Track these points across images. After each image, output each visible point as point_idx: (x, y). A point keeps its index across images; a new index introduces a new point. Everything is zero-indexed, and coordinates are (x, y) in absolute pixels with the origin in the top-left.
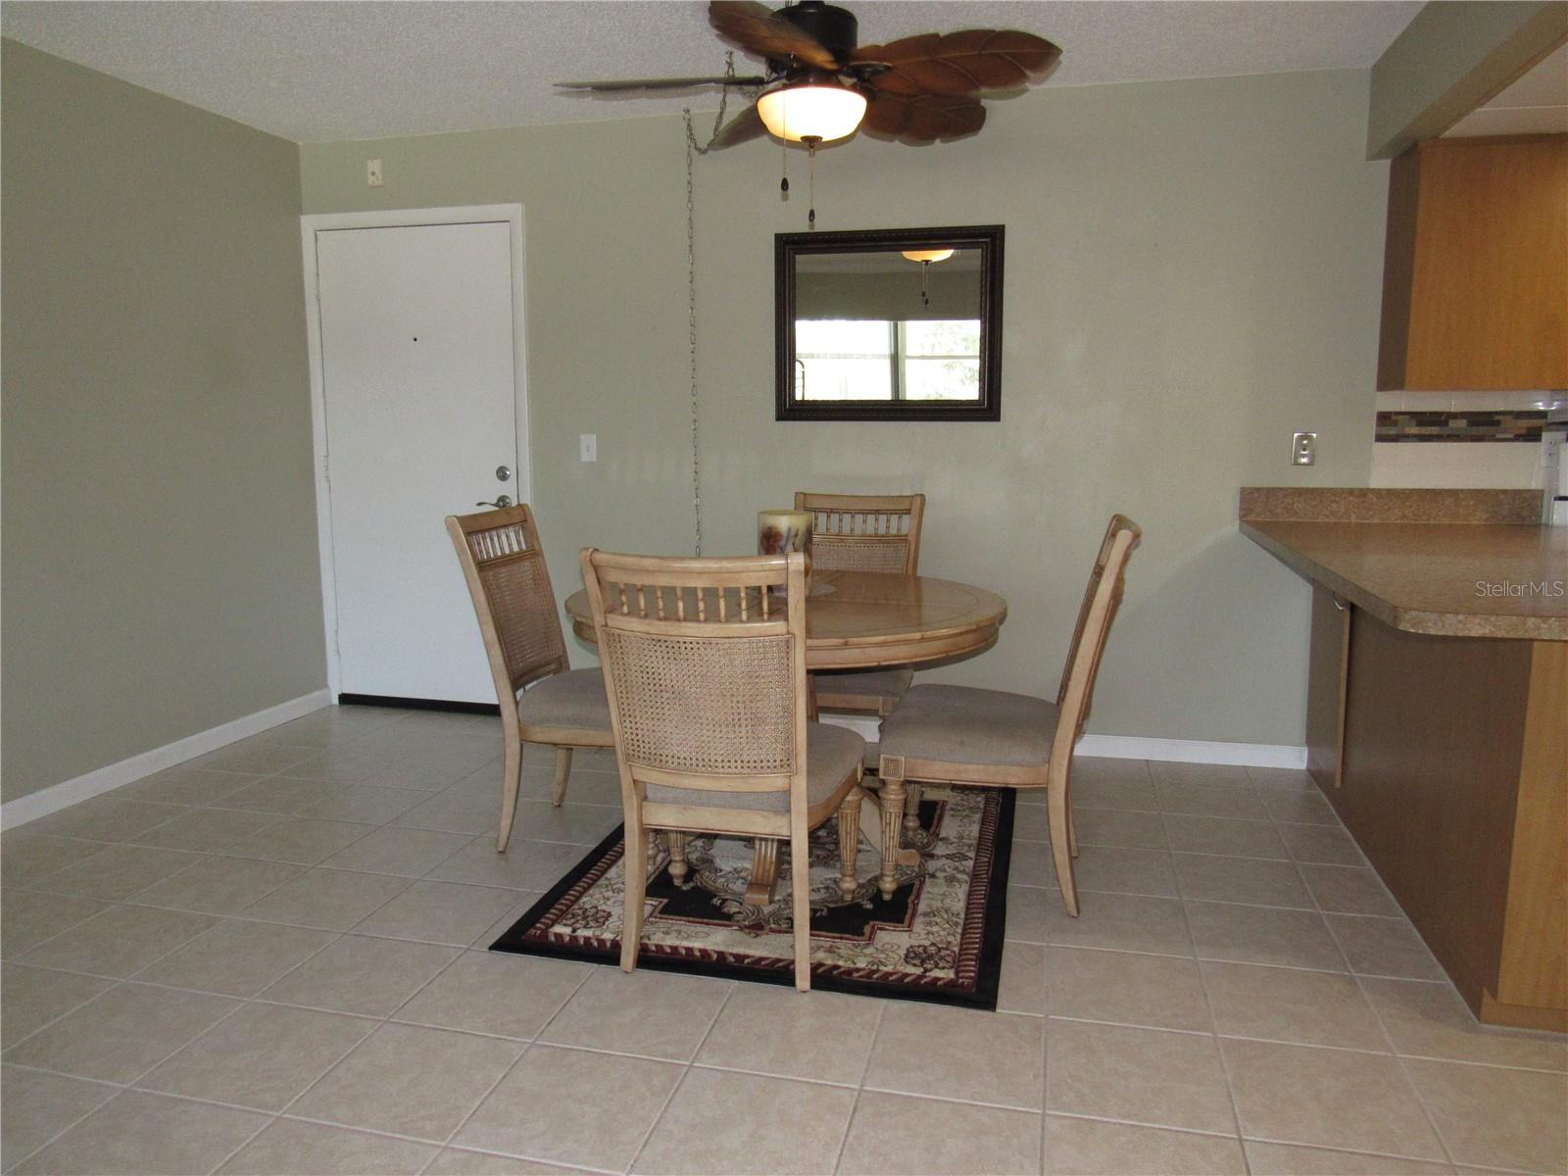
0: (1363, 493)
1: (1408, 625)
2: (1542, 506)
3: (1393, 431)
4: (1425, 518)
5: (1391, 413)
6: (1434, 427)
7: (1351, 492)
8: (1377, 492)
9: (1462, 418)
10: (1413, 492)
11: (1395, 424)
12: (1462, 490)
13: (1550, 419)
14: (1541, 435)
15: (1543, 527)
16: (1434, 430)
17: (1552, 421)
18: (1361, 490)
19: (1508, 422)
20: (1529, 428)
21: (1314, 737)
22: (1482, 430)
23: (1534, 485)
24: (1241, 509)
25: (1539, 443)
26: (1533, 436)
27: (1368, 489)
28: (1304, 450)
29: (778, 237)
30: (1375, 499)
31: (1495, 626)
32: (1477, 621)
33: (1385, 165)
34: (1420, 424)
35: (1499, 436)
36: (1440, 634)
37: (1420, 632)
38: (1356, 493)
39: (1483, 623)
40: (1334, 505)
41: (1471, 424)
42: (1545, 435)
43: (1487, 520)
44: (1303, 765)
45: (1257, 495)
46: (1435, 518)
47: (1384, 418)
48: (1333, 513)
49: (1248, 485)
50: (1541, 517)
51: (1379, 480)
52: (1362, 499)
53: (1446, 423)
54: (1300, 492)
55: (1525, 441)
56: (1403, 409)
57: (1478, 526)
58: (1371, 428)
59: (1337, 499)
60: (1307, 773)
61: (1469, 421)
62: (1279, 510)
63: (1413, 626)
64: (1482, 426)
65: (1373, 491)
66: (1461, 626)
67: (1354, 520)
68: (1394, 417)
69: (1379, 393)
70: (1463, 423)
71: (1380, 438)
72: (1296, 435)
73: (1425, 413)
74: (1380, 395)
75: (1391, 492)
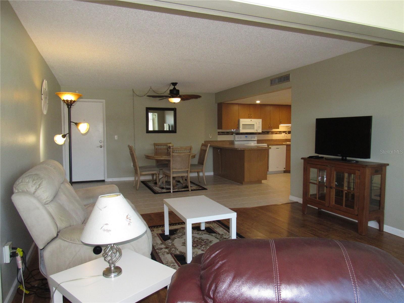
0: (217, 141)
3: (219, 134)
6: (223, 133)
8: (218, 141)
11: (219, 133)
12: (226, 141)
13: (234, 132)
16: (223, 134)
19: (230, 133)
21: (214, 171)
22: (228, 134)
23: (232, 140)
26: (232, 134)
28: (211, 136)
29: (146, 108)
33: (217, 104)
40: (214, 142)
42: (234, 134)
43: (229, 144)
46: (224, 144)
47: (219, 132)
49: (205, 140)
50: (234, 143)
51: (218, 139)
53: (224, 133)
54: (211, 141)
58: (217, 133)
60: (214, 175)
64: (228, 133)
67: (216, 144)
70: (226, 133)
71: (218, 135)
74: (218, 130)
75: (220, 141)
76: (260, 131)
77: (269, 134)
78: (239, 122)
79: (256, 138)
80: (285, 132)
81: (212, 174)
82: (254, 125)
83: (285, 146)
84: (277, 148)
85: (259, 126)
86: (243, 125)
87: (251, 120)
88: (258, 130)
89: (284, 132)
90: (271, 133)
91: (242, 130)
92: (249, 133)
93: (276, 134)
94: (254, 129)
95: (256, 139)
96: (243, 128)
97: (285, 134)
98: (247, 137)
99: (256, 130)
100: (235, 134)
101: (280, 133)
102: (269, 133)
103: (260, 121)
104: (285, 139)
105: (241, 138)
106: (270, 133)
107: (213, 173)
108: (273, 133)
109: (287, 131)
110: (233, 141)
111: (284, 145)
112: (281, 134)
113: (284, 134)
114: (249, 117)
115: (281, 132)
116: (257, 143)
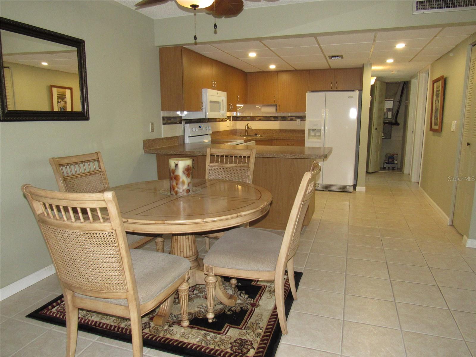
2: (184, 139)
3: (165, 122)
4: (171, 144)
10: (169, 138)
12: (175, 137)
13: (183, 118)
16: (170, 121)
19: (178, 119)
23: (181, 134)
24: (144, 146)
30: (164, 141)
42: (182, 122)
49: (145, 139)
50: (185, 142)
55: (180, 124)
70: (173, 120)
71: (163, 124)
72: (150, 124)
75: (166, 138)
78: (202, 95)
79: (210, 128)
80: (229, 118)
85: (225, 105)
87: (218, 94)
90: (218, 120)
94: (220, 111)
95: (211, 131)
98: (201, 127)
110: (183, 136)
112: (226, 121)
116: (211, 139)
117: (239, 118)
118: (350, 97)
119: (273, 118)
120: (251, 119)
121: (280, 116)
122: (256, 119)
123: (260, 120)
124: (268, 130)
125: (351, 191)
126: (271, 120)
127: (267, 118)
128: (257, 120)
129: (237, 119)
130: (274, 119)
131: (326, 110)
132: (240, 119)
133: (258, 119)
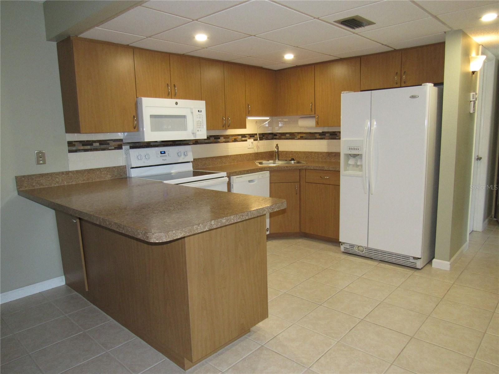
0: (68, 173)
1: (155, 240)
2: (126, 171)
3: (74, 148)
4: (91, 179)
5: (72, 141)
7: (63, 173)
8: (72, 172)
9: (97, 142)
10: (85, 170)
11: (74, 145)
12: (102, 168)
13: (124, 141)
14: (122, 147)
15: (128, 178)
16: (89, 147)
17: (125, 142)
18: (66, 172)
19: (112, 143)
20: (118, 145)
23: (121, 164)
24: (17, 186)
25: (121, 150)
26: (120, 147)
27: (69, 171)
28: (41, 158)
30: (72, 175)
31: (185, 232)
32: (179, 231)
33: (55, 44)
34: (83, 145)
35: (110, 148)
36: (168, 240)
37: (161, 241)
38: (65, 173)
39: (181, 232)
40: (57, 179)
41: (100, 144)
43: (110, 178)
44: (64, 283)
45: (23, 179)
46: (94, 179)
47: (70, 144)
48: (57, 182)
50: (127, 175)
51: (73, 167)
52: (67, 176)
53: (92, 144)
54: (42, 175)
55: (118, 149)
56: (77, 140)
57: (108, 180)
58: (66, 148)
59: (58, 177)
60: (66, 285)
61: (100, 143)
62: (34, 184)
63: (157, 240)
64: (104, 145)
65: (71, 172)
66: (174, 235)
67: (66, 183)
68: (74, 143)
69: (66, 134)
70: (98, 144)
71: (70, 151)
72: (36, 152)
73: (85, 141)
74: (67, 135)
75: (78, 172)
76: (202, 134)
77: (219, 142)
78: (137, 107)
79: (190, 153)
80: (254, 137)
81: (59, 282)
82: (184, 117)
83: (267, 174)
84: (250, 181)
85: (201, 120)
86: (152, 116)
87: (177, 103)
88: (197, 133)
89: (252, 136)
90: (224, 140)
91: (150, 136)
92: (171, 143)
93: (235, 141)
94: (185, 129)
95: (190, 157)
96: (155, 128)
97: (255, 140)
98: (165, 153)
99: (193, 133)
100: (128, 147)
101: (243, 139)
102: (219, 140)
103: (201, 105)
104: (254, 152)
105: (147, 157)
106: (222, 139)
107: (63, 278)
108: (228, 139)
109: (256, 134)
110: (124, 167)
111: (262, 169)
112: (246, 141)
113: (252, 140)
114: (169, 94)
115: (246, 137)
116: (193, 169)
117: (276, 135)
118: (413, 97)
119: (318, 135)
120: (290, 137)
121: (328, 132)
122: (296, 137)
123: (302, 138)
124: (312, 152)
125: (418, 267)
126: (316, 139)
127: (311, 136)
128: (299, 139)
129: (275, 137)
130: (320, 137)
131: (372, 121)
132: (277, 137)
133: (300, 137)
